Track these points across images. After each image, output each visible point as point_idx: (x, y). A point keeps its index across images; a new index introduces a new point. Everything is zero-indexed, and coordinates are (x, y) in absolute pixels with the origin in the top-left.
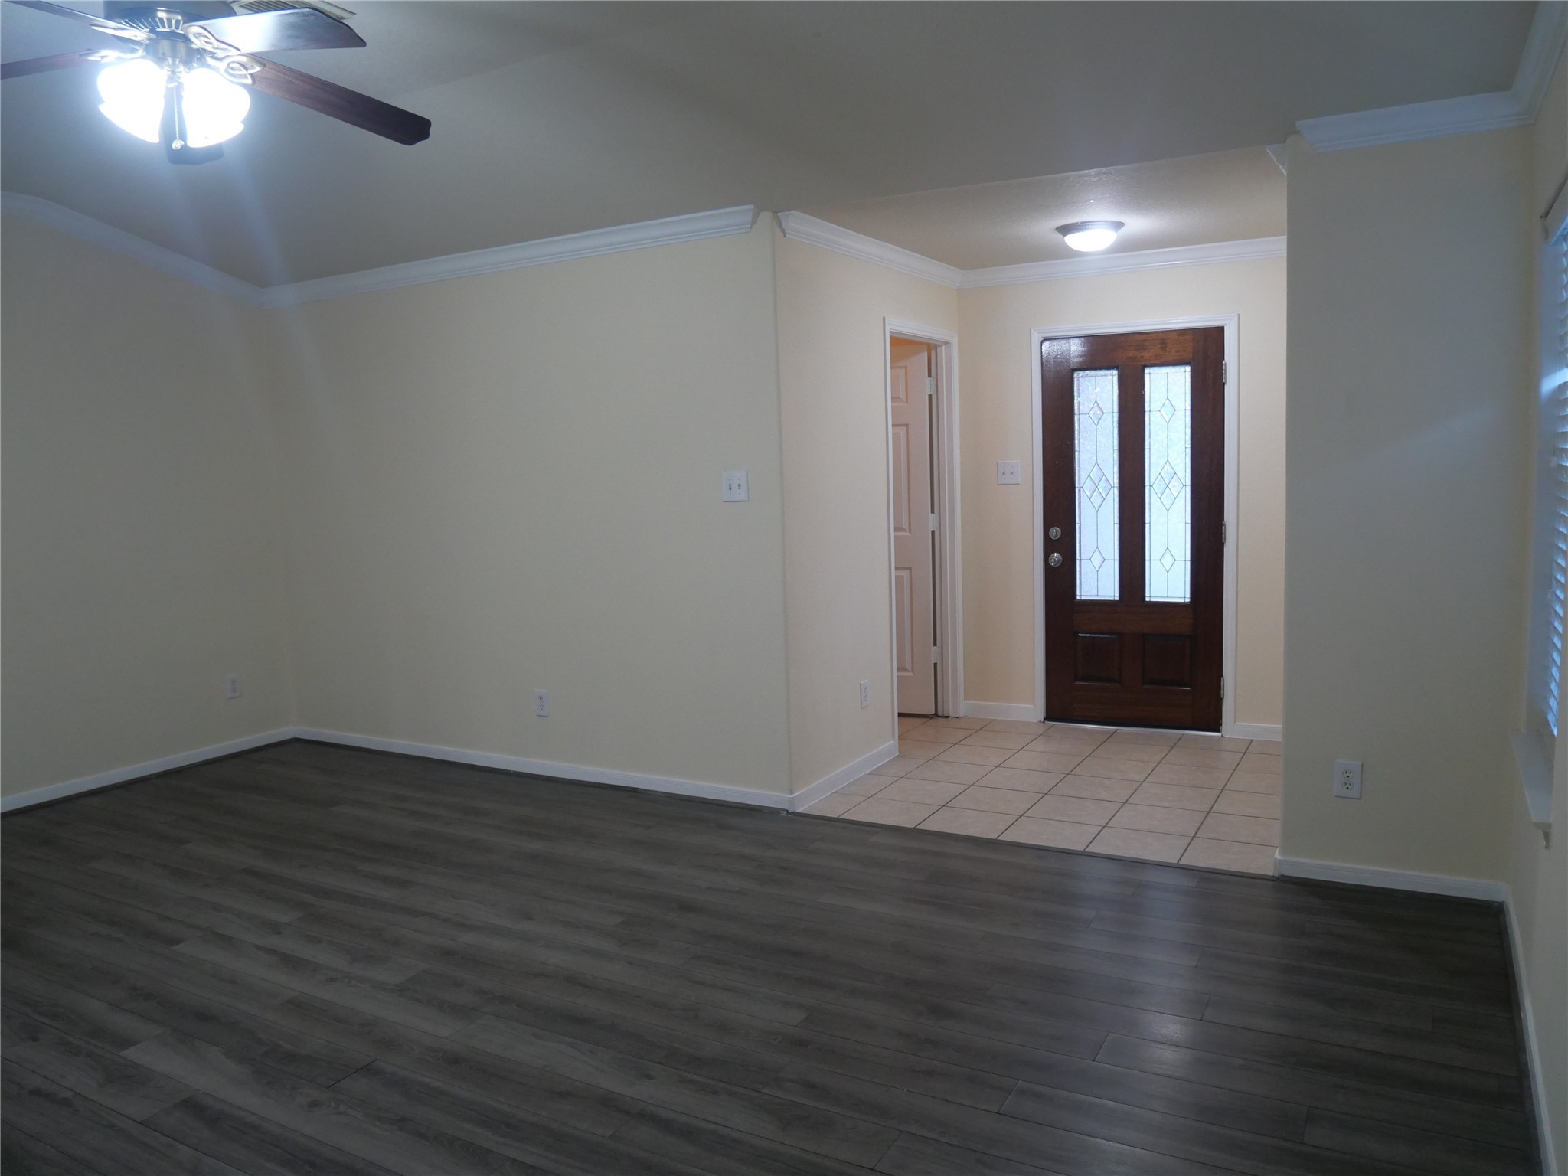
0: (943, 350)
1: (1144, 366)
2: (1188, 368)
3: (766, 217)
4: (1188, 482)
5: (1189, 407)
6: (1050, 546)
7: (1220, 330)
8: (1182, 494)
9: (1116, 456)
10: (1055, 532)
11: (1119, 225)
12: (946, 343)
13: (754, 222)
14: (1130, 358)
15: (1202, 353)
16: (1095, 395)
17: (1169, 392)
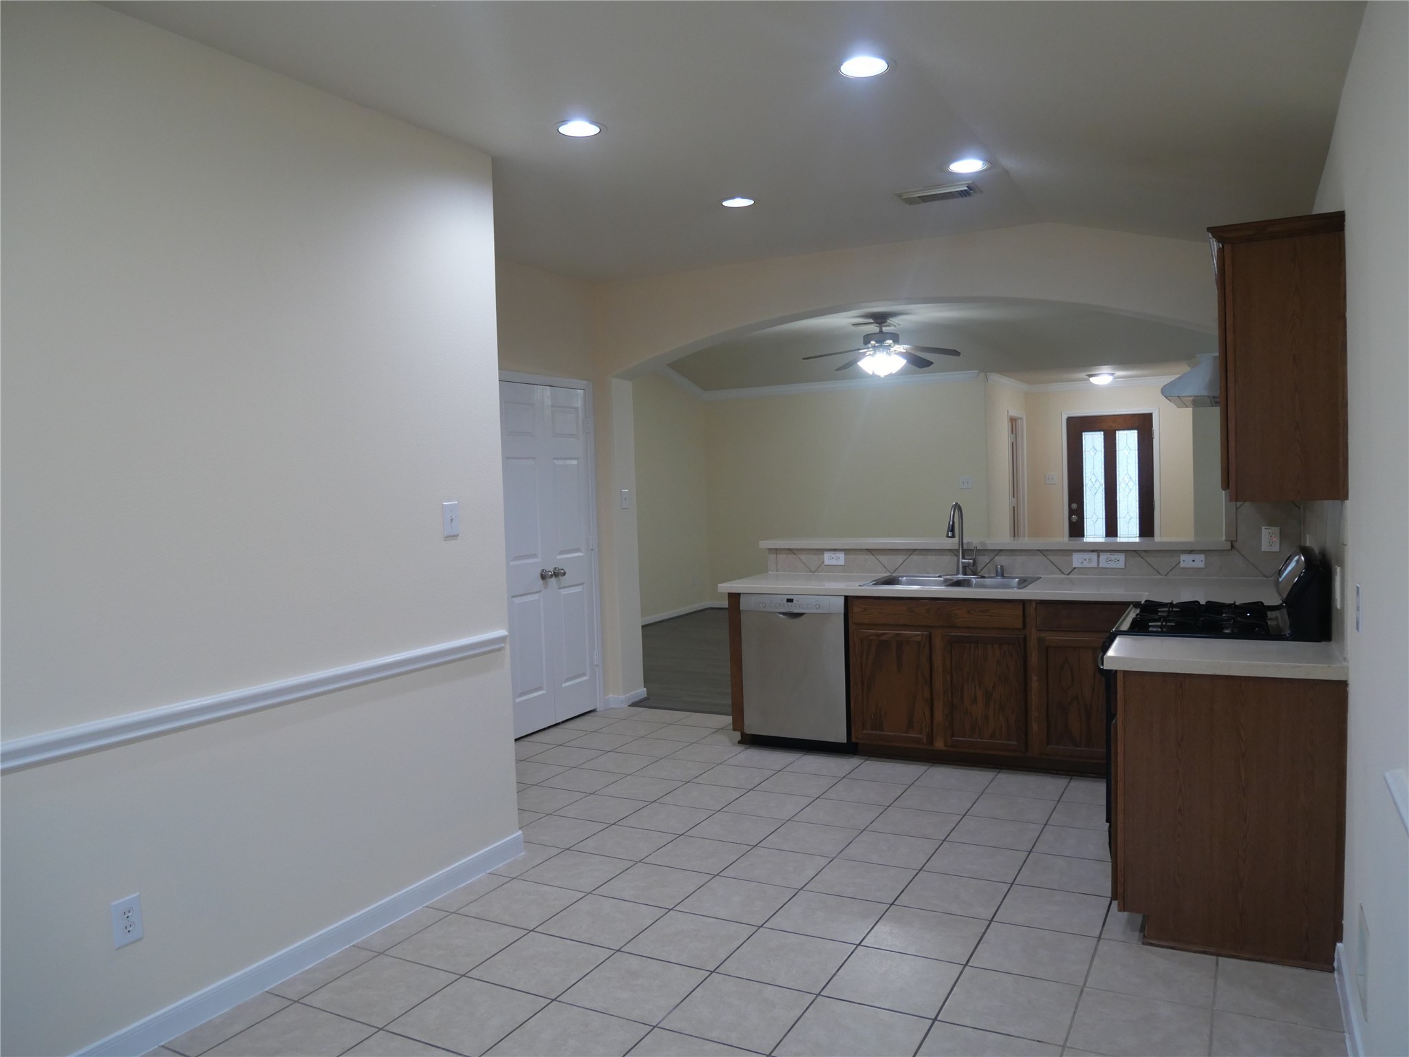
0: (1019, 422)
1: (1116, 430)
2: (1136, 431)
3: (982, 375)
4: (1137, 483)
5: (1137, 449)
6: (1071, 512)
7: (1151, 415)
8: (1134, 488)
9: (1103, 471)
10: (1074, 506)
11: (1112, 374)
12: (1021, 418)
13: (978, 375)
14: (1109, 426)
15: (1143, 424)
16: (1093, 443)
17: (1127, 441)
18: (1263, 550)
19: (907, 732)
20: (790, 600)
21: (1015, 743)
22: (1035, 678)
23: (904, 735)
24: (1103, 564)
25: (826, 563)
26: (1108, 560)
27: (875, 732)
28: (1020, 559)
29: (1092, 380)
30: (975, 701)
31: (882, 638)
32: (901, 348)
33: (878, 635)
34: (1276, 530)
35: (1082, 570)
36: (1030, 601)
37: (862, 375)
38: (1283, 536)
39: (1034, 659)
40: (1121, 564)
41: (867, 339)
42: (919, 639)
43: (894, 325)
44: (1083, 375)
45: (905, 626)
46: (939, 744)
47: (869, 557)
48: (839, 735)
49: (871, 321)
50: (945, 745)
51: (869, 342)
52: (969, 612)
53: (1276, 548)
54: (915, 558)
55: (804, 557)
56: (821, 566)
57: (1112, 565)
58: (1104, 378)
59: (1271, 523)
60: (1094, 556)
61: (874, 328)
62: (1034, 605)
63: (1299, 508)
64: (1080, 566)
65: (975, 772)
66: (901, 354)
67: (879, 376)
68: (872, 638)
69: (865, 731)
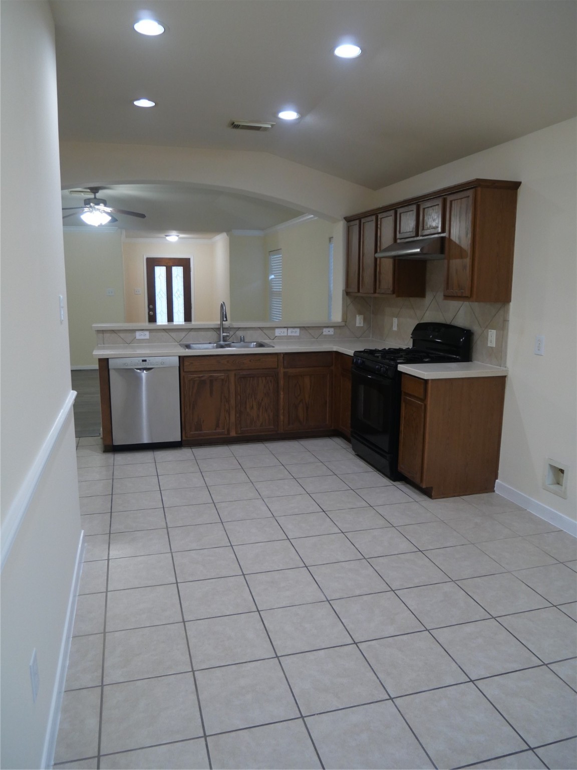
1: (172, 266)
2: (182, 267)
3: (120, 230)
4: (183, 294)
5: (183, 276)
6: (150, 310)
7: (189, 259)
9: (166, 288)
10: (151, 306)
11: (178, 236)
14: (170, 264)
15: (185, 263)
16: (160, 272)
17: (178, 272)
18: (357, 325)
19: (215, 430)
20: (144, 361)
21: (273, 427)
22: (282, 393)
23: (214, 431)
24: (289, 334)
25: (137, 338)
26: (292, 332)
27: (197, 432)
28: (249, 332)
29: (168, 238)
30: (252, 408)
31: (203, 379)
32: (109, 210)
33: (199, 377)
34: (362, 317)
35: (280, 337)
36: (280, 353)
37: (82, 224)
38: (365, 320)
39: (282, 382)
40: (298, 334)
41: (87, 202)
42: (223, 377)
43: (101, 194)
44: (163, 235)
45: (215, 371)
46: (233, 434)
47: (164, 334)
48: (176, 437)
49: (89, 190)
50: (236, 433)
51: (89, 204)
52: (250, 361)
53: (362, 325)
54: (192, 333)
55: (122, 335)
56: (134, 340)
57: (293, 334)
58: (173, 237)
59: (360, 313)
60: (285, 330)
61: (92, 196)
62: (282, 355)
63: (371, 306)
64: (279, 335)
65: (260, 445)
66: (108, 213)
67: (95, 226)
68: (196, 379)
69: (192, 433)
